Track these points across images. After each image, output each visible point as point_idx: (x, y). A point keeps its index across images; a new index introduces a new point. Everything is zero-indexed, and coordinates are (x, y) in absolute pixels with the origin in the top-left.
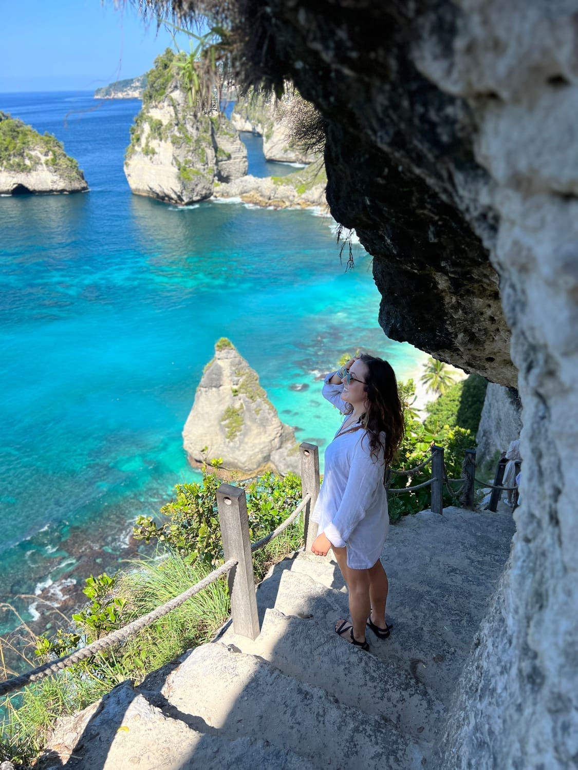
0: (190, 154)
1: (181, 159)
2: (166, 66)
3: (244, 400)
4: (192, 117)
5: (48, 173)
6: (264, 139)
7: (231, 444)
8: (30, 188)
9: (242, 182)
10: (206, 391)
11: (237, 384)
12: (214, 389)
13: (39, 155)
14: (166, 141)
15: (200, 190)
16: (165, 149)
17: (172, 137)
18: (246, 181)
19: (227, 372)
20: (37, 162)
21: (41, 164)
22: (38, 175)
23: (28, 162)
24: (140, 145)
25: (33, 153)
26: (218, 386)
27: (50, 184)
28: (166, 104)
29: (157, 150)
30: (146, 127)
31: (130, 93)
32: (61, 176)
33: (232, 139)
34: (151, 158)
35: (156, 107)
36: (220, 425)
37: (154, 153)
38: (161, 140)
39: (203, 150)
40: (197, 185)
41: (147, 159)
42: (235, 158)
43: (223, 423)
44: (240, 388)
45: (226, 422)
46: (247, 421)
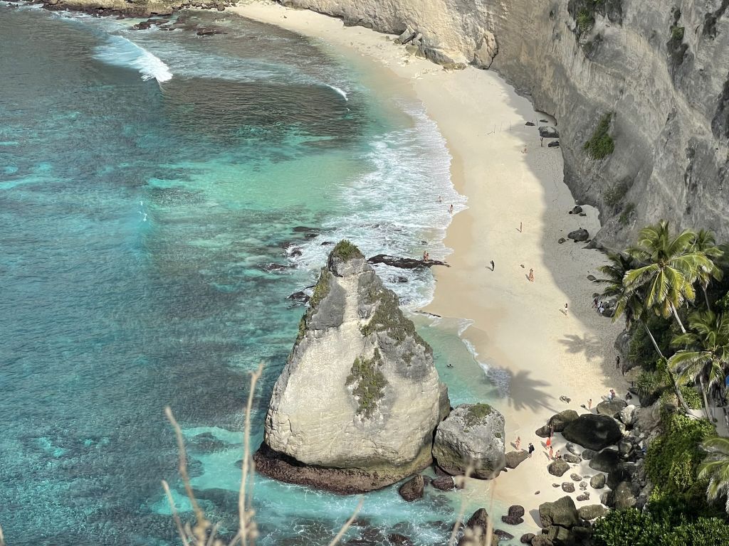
3: (381, 342)
10: (319, 336)
11: (367, 316)
12: (332, 330)
19: (352, 299)
26: (336, 326)
44: (374, 322)
45: (354, 385)
46: (392, 378)
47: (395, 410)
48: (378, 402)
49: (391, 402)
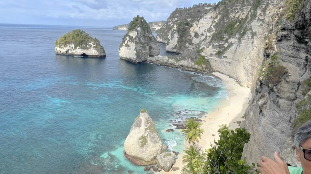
0: (141, 47)
1: (138, 49)
2: (136, 20)
3: (148, 133)
4: (143, 36)
5: (94, 50)
6: (166, 44)
7: (142, 150)
8: (87, 54)
9: (157, 57)
10: (135, 128)
11: (147, 126)
12: (138, 127)
13: (92, 44)
14: (133, 43)
15: (143, 59)
16: (133, 45)
17: (135, 41)
18: (158, 57)
19: (143, 122)
20: (91, 46)
21: (92, 47)
22: (90, 50)
23: (88, 46)
24: (125, 43)
25: (90, 44)
26: (139, 126)
27: (94, 54)
28: (135, 31)
29: (130, 45)
30: (128, 38)
31: (124, 28)
32: (98, 51)
33: (155, 44)
34: (128, 48)
35: (132, 32)
36: (139, 142)
37: (129, 46)
38: (132, 42)
39: (145, 46)
40: (142, 57)
41: (127, 48)
42: (156, 50)
43: (140, 141)
44: (147, 128)
45: (141, 141)
46: (149, 141)
47: (148, 149)
48: (145, 146)
49: (147, 147)
